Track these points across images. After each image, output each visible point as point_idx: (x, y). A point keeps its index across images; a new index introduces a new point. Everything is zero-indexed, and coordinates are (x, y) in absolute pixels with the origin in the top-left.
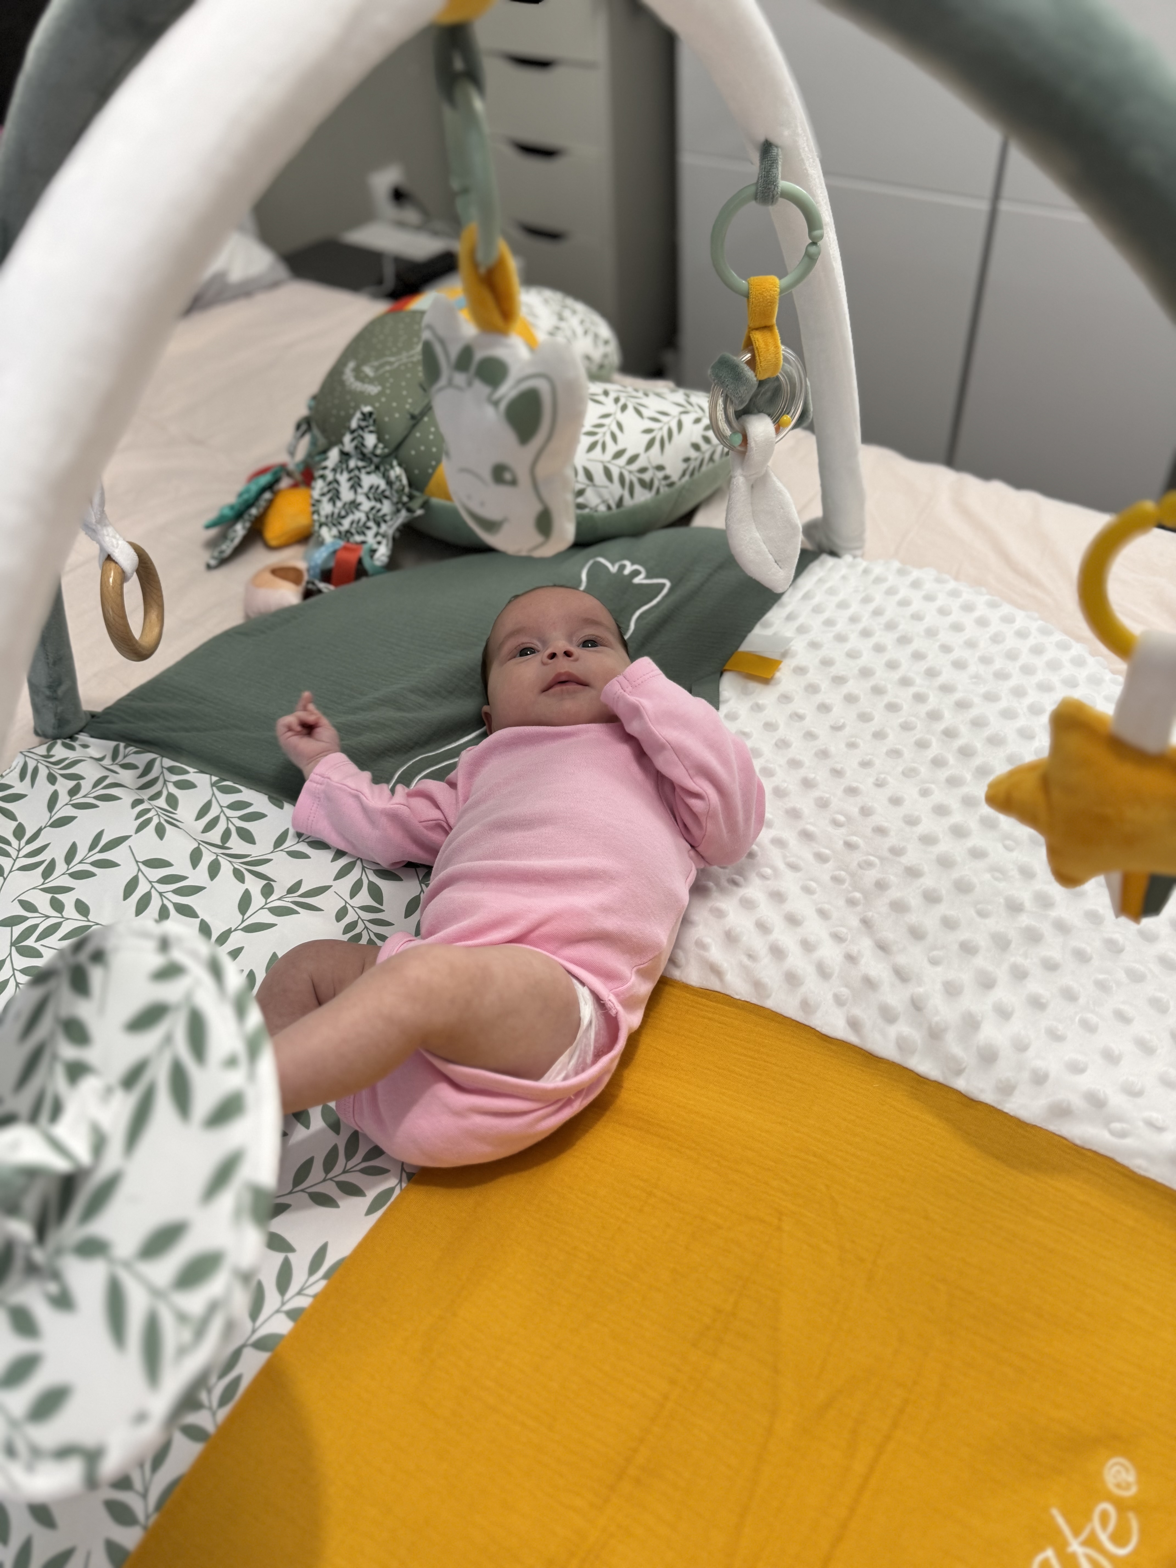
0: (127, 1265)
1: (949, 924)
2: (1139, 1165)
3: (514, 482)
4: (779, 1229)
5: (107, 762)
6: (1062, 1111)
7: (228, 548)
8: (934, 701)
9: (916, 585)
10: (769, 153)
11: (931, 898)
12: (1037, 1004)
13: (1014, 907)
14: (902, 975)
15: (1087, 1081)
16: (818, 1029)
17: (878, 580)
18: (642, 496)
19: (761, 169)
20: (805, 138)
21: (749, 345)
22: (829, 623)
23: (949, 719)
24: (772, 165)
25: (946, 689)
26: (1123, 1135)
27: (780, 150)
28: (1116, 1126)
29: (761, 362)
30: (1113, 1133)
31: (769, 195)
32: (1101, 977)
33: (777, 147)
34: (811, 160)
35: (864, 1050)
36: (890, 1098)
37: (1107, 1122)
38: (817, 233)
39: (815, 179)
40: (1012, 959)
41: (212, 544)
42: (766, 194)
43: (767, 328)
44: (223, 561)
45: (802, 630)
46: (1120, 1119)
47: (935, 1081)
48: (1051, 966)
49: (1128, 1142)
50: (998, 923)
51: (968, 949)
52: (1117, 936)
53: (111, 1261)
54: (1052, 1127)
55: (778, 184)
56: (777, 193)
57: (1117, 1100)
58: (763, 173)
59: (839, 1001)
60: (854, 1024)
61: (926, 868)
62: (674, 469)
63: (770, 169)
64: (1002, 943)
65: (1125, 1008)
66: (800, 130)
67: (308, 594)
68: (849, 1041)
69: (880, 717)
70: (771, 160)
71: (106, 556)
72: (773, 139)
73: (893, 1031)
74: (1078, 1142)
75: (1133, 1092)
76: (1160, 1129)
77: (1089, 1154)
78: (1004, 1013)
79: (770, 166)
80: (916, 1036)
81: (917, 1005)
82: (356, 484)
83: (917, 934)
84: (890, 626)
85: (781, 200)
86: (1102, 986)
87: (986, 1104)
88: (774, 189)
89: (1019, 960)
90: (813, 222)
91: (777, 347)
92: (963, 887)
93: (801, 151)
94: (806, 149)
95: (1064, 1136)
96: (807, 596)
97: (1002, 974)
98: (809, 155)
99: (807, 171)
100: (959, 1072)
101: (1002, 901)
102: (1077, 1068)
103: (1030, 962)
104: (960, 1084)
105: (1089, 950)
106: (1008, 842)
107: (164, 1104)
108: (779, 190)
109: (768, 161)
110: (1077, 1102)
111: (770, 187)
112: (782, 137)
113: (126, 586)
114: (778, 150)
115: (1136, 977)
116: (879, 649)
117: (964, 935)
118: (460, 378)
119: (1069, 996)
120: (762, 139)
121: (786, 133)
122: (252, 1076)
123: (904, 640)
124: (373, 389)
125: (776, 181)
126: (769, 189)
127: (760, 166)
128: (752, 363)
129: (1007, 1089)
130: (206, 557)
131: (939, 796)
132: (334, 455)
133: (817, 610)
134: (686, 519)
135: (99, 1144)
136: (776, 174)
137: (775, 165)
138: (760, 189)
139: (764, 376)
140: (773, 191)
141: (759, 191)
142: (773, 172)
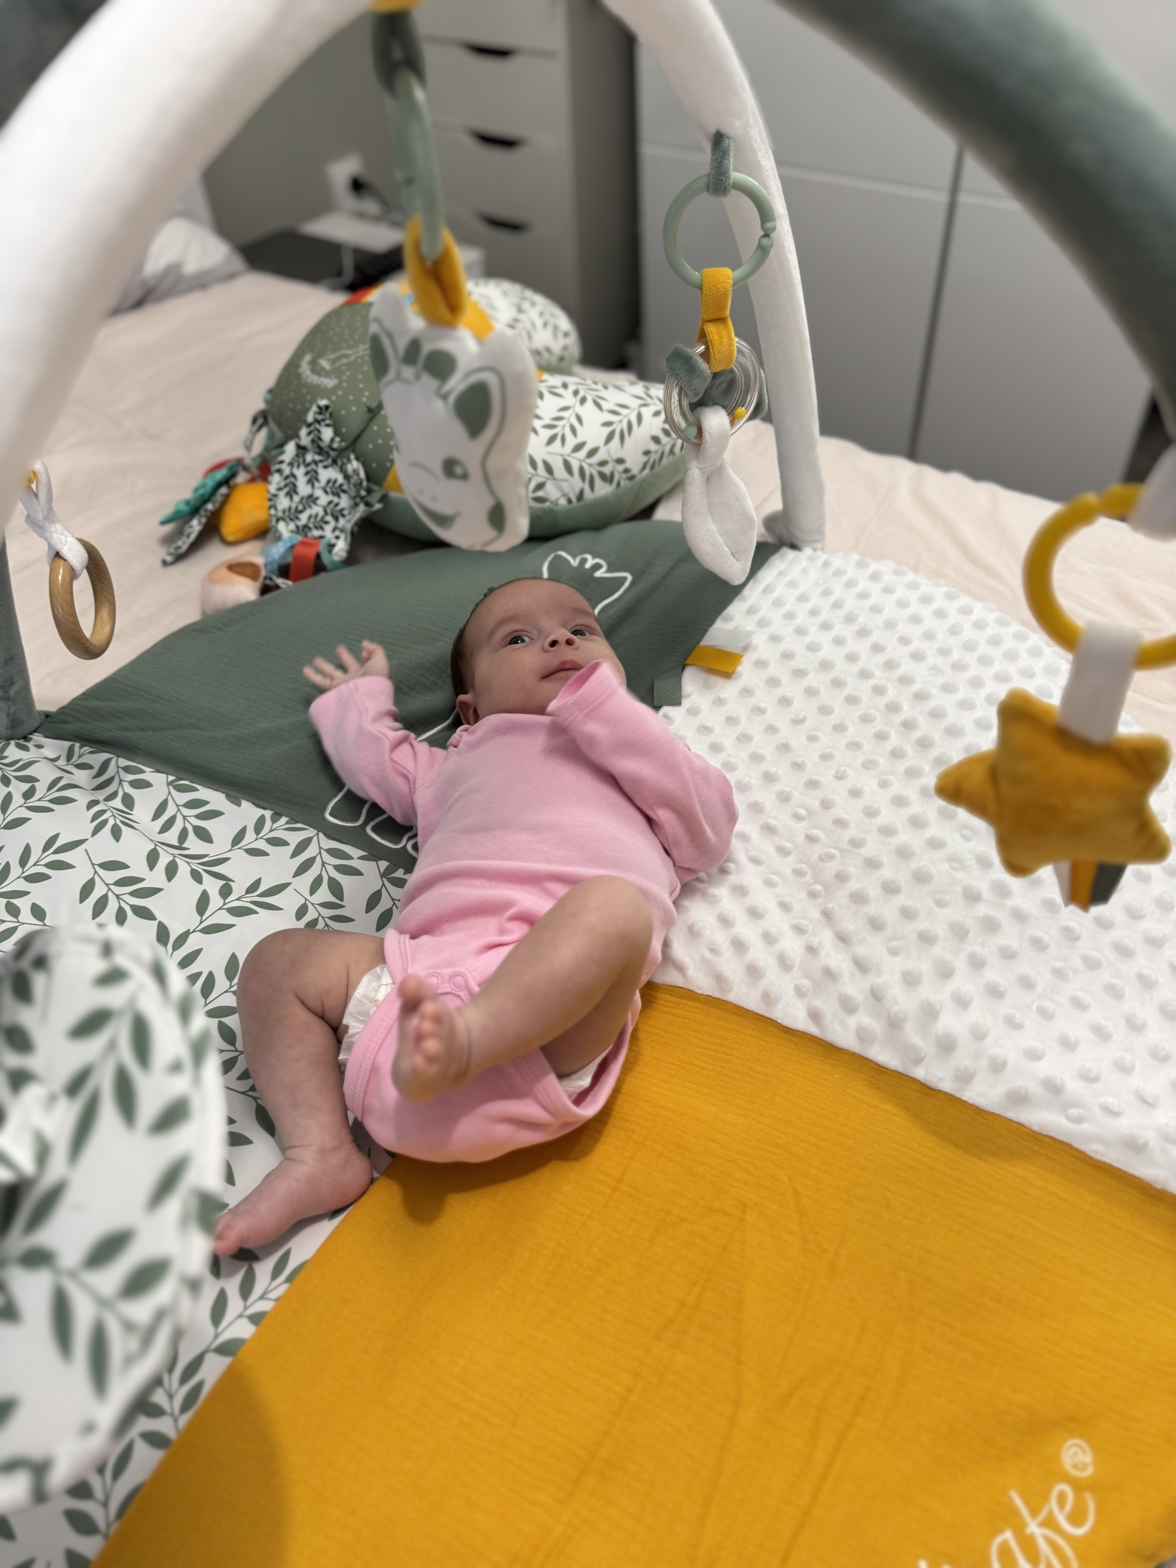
0: (73, 1275)
1: (908, 914)
2: (1096, 1150)
3: (465, 477)
4: (742, 1220)
5: (62, 762)
6: (1020, 1098)
7: (184, 544)
8: (892, 693)
9: (875, 577)
10: (721, 144)
11: (890, 889)
12: (995, 992)
13: (972, 897)
14: (861, 966)
15: (1044, 1068)
16: (779, 1021)
17: (838, 573)
18: (603, 490)
19: (712, 160)
20: (757, 129)
21: (703, 337)
22: (790, 616)
23: (908, 710)
24: (724, 156)
25: (905, 681)
26: (1079, 1120)
27: (731, 141)
28: (1074, 1112)
29: (715, 354)
30: (1069, 1119)
31: (721, 187)
32: (1058, 964)
33: (728, 138)
34: (764, 151)
35: (825, 1041)
36: (850, 1088)
37: (1064, 1107)
38: (769, 225)
39: (767, 171)
40: (970, 948)
41: (168, 540)
42: (718, 186)
43: (721, 320)
44: (179, 558)
45: (763, 623)
46: (1077, 1105)
47: (895, 1071)
48: (1008, 955)
49: (1085, 1127)
50: (957, 912)
51: (926, 939)
52: (1073, 924)
53: (56, 1270)
54: (1010, 1115)
55: (730, 175)
56: (730, 185)
57: (1073, 1086)
58: (715, 164)
59: (800, 992)
60: (815, 1015)
61: (885, 859)
62: (634, 462)
63: (721, 160)
64: (960, 932)
65: (1081, 995)
66: (751, 121)
67: (265, 590)
68: (809, 1033)
69: (839, 710)
70: (723, 152)
71: (54, 553)
72: (724, 130)
73: (852, 1022)
74: (1036, 1129)
75: (1089, 1078)
76: (1116, 1114)
77: (1048, 1140)
78: (962, 1002)
79: (721, 157)
80: (876, 1026)
81: (876, 995)
82: (313, 478)
83: (876, 925)
84: (850, 619)
85: (733, 192)
86: (1059, 973)
87: (945, 1093)
88: (726, 180)
89: (977, 949)
90: (765, 214)
91: (730, 339)
92: (921, 878)
93: (753, 142)
94: (759, 140)
95: (1023, 1123)
96: (767, 590)
97: (960, 964)
98: (761, 147)
99: (759, 162)
100: (918, 1061)
101: (960, 890)
102: (1034, 1056)
103: (987, 949)
104: (920, 1073)
105: (1046, 938)
106: (965, 832)
107: (108, 1112)
108: (731, 181)
109: (719, 151)
110: (1035, 1089)
111: (722, 178)
112: (733, 128)
113: (76, 585)
114: (730, 142)
115: (1092, 964)
116: (839, 641)
117: (922, 925)
118: (408, 372)
119: (1027, 984)
120: (713, 130)
121: (737, 124)
122: (197, 1080)
123: (863, 633)
124: (329, 383)
125: (728, 172)
126: (721, 180)
127: (712, 158)
128: (706, 355)
129: (966, 1077)
130: (162, 553)
131: (897, 787)
132: (290, 449)
133: (778, 603)
134: (648, 512)
135: (43, 1152)
136: (728, 165)
137: (726, 156)
138: (712, 180)
139: (718, 369)
140: (725, 183)
141: (711, 182)
142: (724, 163)
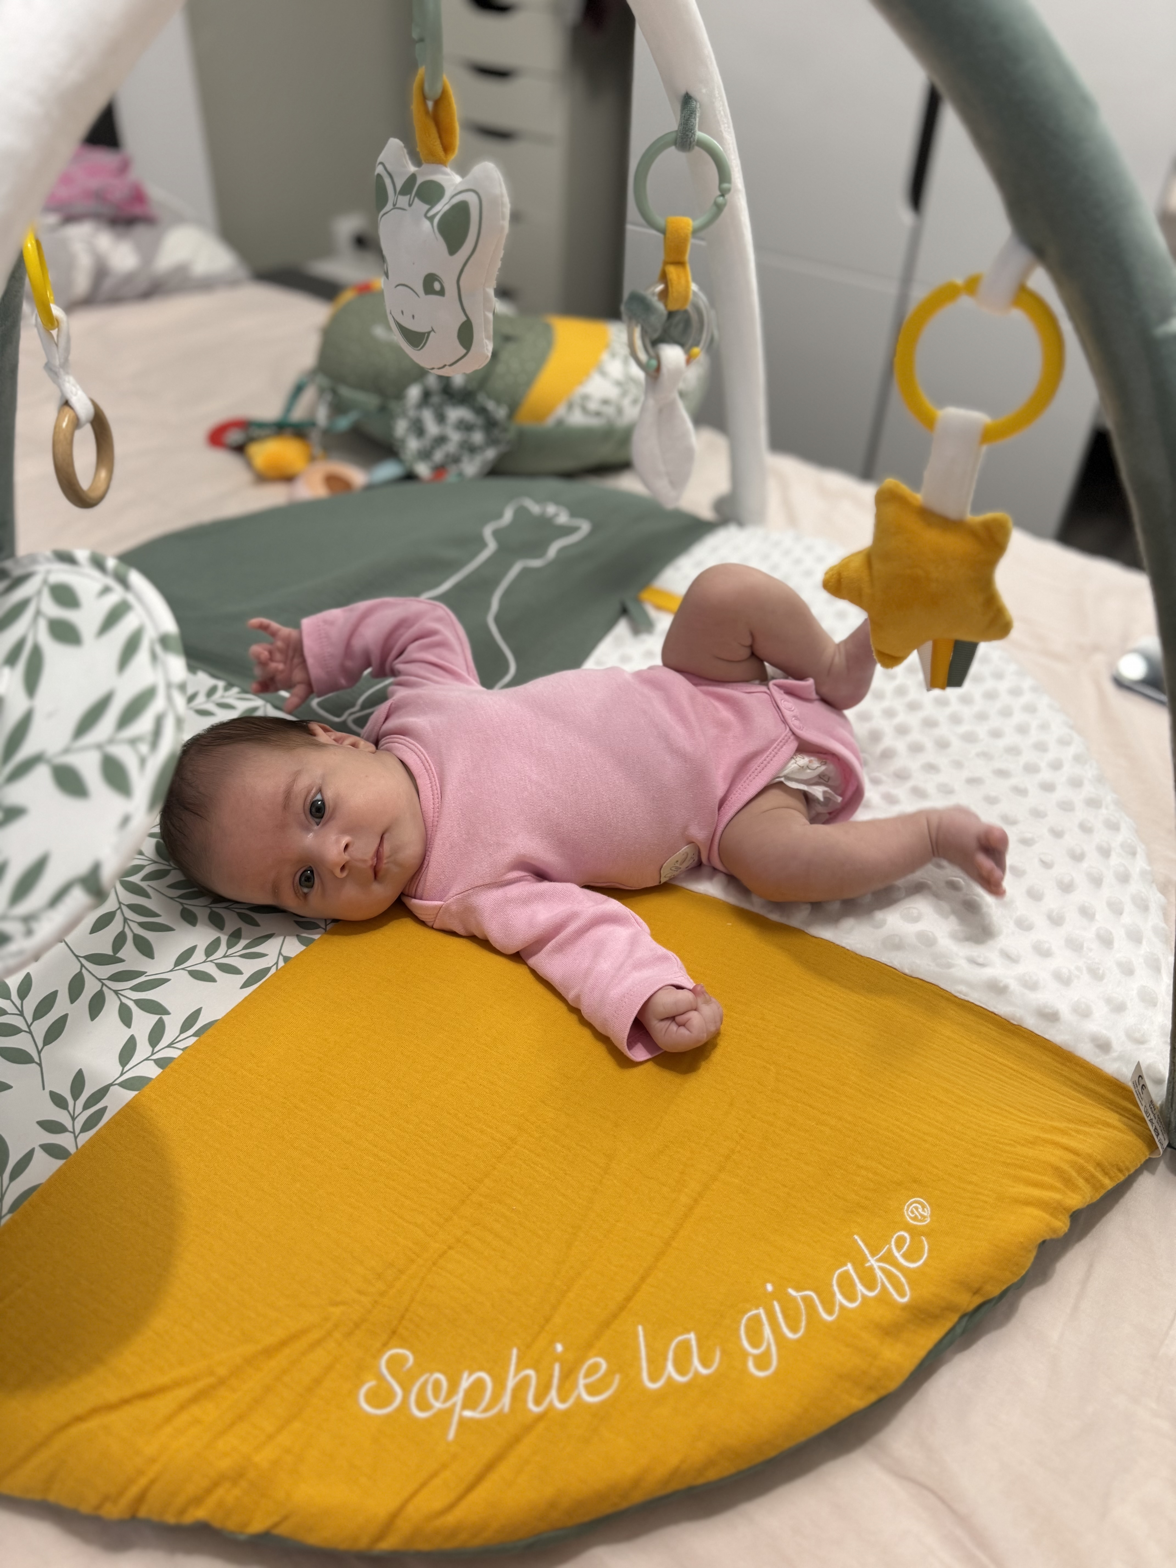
2: (960, 991)
3: (442, 293)
6: (894, 946)
10: (689, 104)
15: (920, 928)
17: (776, 544)
19: (681, 117)
21: (664, 278)
24: (691, 115)
26: (947, 967)
27: (698, 104)
28: (942, 960)
29: (674, 292)
30: (939, 965)
31: (686, 141)
33: (696, 101)
37: (934, 956)
38: (726, 185)
39: (728, 137)
42: (685, 140)
43: (680, 263)
46: (945, 956)
49: (952, 972)
54: (883, 959)
55: (695, 132)
56: (694, 141)
58: (683, 123)
63: (689, 118)
70: (690, 111)
71: (64, 401)
72: (693, 93)
74: (906, 971)
75: (959, 938)
76: (982, 965)
79: (689, 115)
85: (697, 149)
88: (692, 136)
90: (724, 174)
91: (687, 282)
93: (717, 112)
94: (722, 113)
95: (895, 967)
98: (725, 120)
99: (722, 133)
102: (911, 918)
108: (696, 138)
109: (687, 111)
110: (910, 937)
112: (700, 93)
114: (696, 104)
118: (403, 201)
120: (683, 92)
121: (704, 91)
125: (694, 129)
126: (687, 135)
128: (664, 295)
136: (694, 123)
137: (693, 116)
138: (680, 134)
139: (673, 307)
140: (690, 138)
141: (678, 137)
142: (691, 121)
